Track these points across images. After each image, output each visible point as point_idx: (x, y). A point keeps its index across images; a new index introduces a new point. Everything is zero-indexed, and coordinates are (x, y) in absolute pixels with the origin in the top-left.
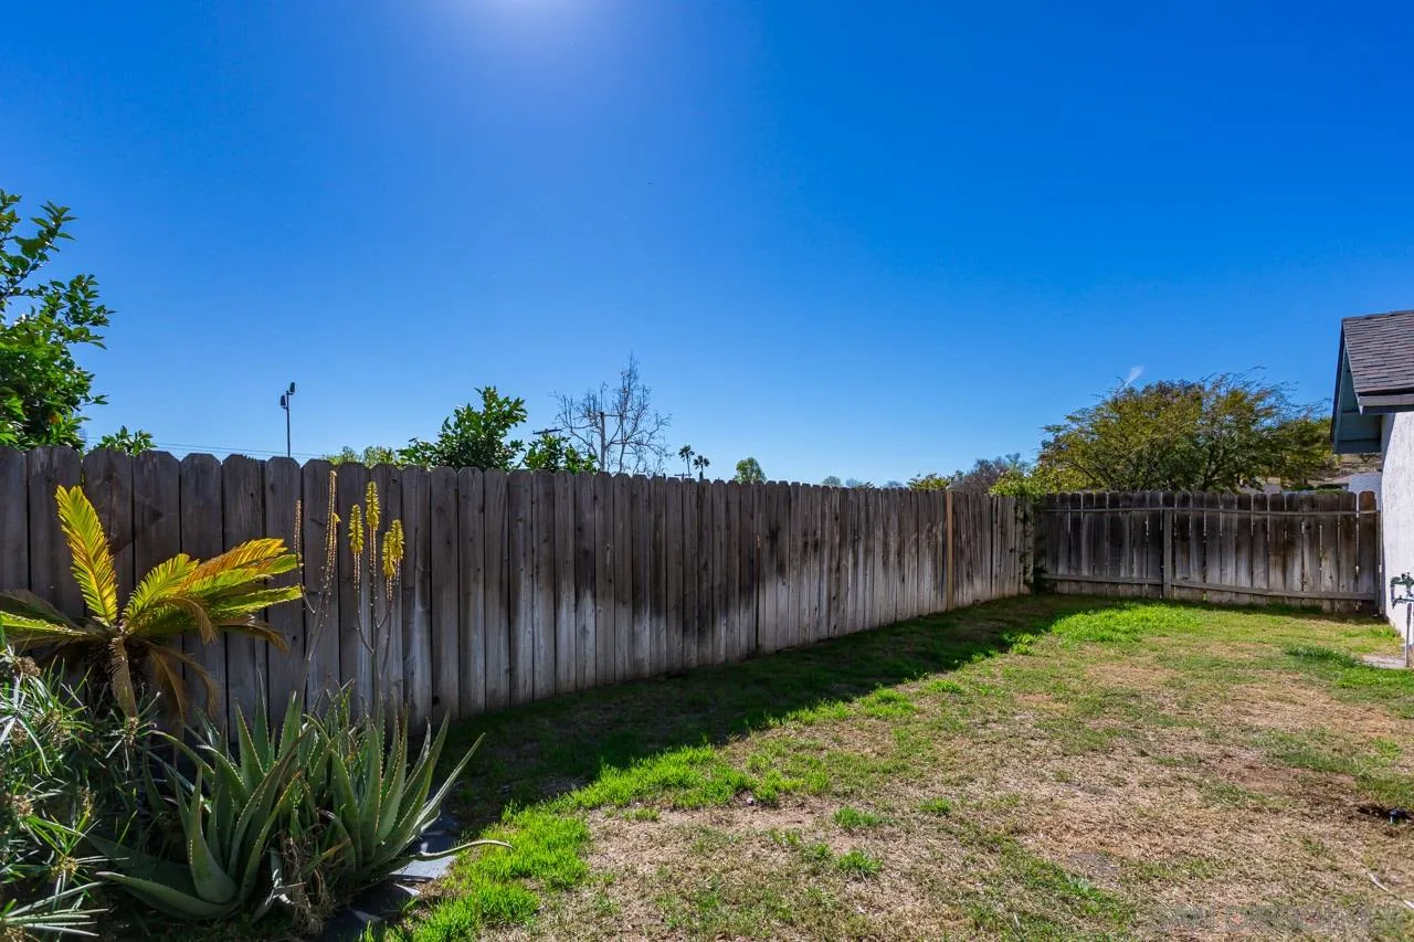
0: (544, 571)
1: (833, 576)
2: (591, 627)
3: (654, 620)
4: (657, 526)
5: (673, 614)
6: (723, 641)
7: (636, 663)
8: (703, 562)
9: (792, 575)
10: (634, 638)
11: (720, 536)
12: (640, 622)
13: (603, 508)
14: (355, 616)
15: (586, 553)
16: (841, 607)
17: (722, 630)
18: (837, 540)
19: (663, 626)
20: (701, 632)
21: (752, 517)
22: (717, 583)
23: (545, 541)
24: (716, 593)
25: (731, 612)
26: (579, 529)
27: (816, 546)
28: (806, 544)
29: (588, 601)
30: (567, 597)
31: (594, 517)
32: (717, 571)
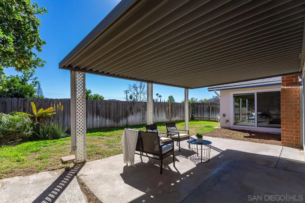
0: (91, 113)
1: (143, 115)
2: (99, 120)
3: (109, 120)
4: (110, 107)
5: (112, 119)
6: (121, 124)
7: (106, 125)
8: (118, 112)
9: (134, 115)
10: (106, 122)
11: (121, 109)
12: (107, 120)
13: (101, 105)
14: (65, 116)
15: (98, 110)
16: (145, 120)
17: (121, 122)
18: (144, 110)
19: (111, 121)
20: (117, 122)
21: (127, 106)
22: (120, 115)
23: (92, 109)
24: (120, 117)
25: (123, 119)
26: (97, 107)
27: (139, 110)
28: (137, 110)
29: (98, 117)
30: (95, 116)
31: (99, 106)
32: (120, 113)
